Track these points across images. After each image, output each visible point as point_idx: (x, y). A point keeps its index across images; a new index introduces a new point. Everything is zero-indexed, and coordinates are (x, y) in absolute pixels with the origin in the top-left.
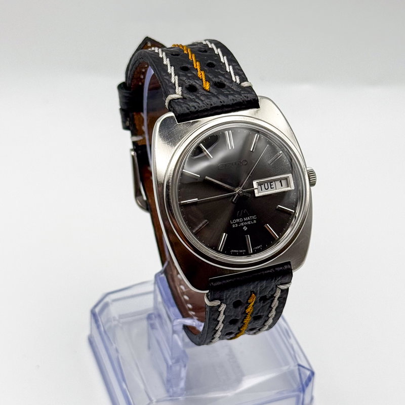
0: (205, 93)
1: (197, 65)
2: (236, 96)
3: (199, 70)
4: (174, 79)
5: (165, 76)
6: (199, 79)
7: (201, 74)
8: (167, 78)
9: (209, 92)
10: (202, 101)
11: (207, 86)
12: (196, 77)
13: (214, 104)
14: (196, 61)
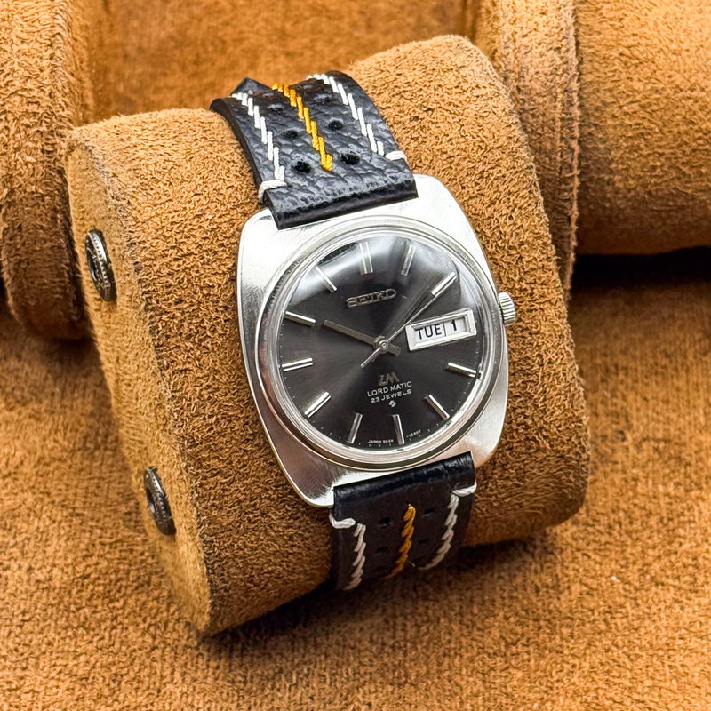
0: (325, 174)
1: (311, 127)
2: (377, 177)
3: (314, 135)
4: (273, 153)
5: (257, 148)
6: (314, 151)
7: (318, 143)
8: (261, 151)
9: (331, 172)
10: (319, 188)
11: (328, 162)
12: (309, 148)
13: (340, 193)
14: (311, 120)
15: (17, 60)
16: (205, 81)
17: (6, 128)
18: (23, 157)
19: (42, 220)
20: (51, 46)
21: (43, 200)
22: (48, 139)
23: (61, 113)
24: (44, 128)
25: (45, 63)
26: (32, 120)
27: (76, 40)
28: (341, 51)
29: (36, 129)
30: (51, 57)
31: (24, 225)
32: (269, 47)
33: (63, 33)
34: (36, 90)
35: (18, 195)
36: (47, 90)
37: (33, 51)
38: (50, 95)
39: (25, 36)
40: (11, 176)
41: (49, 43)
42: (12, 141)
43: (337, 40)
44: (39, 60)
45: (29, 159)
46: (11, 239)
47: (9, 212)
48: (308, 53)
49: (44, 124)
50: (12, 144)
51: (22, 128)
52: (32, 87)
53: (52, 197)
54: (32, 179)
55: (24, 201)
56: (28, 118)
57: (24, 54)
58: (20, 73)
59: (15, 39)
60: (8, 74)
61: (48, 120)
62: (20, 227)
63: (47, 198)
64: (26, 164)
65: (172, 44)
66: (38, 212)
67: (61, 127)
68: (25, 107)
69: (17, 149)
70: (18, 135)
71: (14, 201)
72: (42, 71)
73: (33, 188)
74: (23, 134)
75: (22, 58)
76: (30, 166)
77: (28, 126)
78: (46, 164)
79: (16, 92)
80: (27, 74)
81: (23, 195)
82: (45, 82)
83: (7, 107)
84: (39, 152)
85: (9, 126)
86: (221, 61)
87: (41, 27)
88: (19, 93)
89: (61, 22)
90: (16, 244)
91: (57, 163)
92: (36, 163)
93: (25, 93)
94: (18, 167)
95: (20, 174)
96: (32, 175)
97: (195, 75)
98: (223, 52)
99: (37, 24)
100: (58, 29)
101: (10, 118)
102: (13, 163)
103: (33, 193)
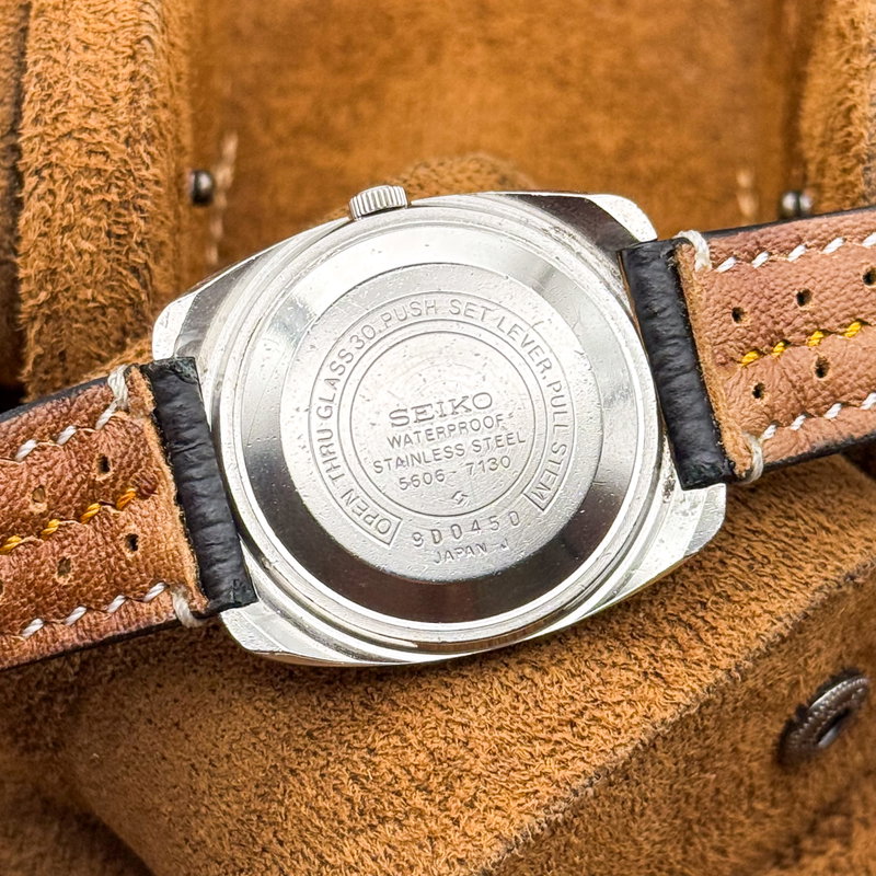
15: (75, 79)
16: (360, 80)
17: (51, 192)
18: (75, 243)
19: (100, 345)
20: (133, 57)
21: (104, 314)
22: (118, 215)
23: (144, 172)
24: (113, 196)
25: (121, 87)
26: (94, 181)
27: (173, 45)
28: (575, 40)
29: (99, 197)
30: (133, 77)
31: (71, 351)
32: (462, 30)
33: (153, 37)
34: (105, 132)
35: (64, 303)
36: (123, 133)
37: (103, 66)
38: (127, 142)
39: (90, 37)
40: (54, 272)
41: (129, 52)
42: (59, 215)
43: (569, 22)
44: (111, 82)
45: (86, 245)
46: (46, 372)
47: (45, 329)
48: (522, 41)
49: (114, 190)
50: (59, 220)
51: (77, 194)
52: (98, 126)
53: (120, 310)
54: (88, 279)
55: (73, 312)
56: (89, 178)
57: (88, 69)
58: (79, 101)
59: (73, 43)
60: (59, 102)
61: (121, 183)
62: (62, 354)
63: (111, 310)
64: (80, 254)
65: (311, 18)
66: (95, 332)
67: (143, 197)
68: (85, 159)
69: (65, 229)
70: (69, 206)
71: (56, 312)
72: (115, 100)
73: (89, 292)
74: (78, 203)
75: (84, 76)
76: (86, 257)
77: (86, 191)
78: (112, 255)
79: (69, 134)
80: (90, 103)
81: (72, 303)
82: (120, 119)
83: (54, 157)
84: (103, 235)
85: (55, 188)
86: (385, 48)
87: (119, 24)
88: (76, 135)
89: (152, 17)
90: (54, 380)
91: (131, 256)
92: (98, 254)
93: (85, 136)
94: (66, 257)
95: (69, 269)
96: (89, 273)
97: (342, 69)
98: (388, 33)
99: (111, 18)
100: (145, 30)
101: (58, 176)
102: (58, 251)
103: (88, 301)
